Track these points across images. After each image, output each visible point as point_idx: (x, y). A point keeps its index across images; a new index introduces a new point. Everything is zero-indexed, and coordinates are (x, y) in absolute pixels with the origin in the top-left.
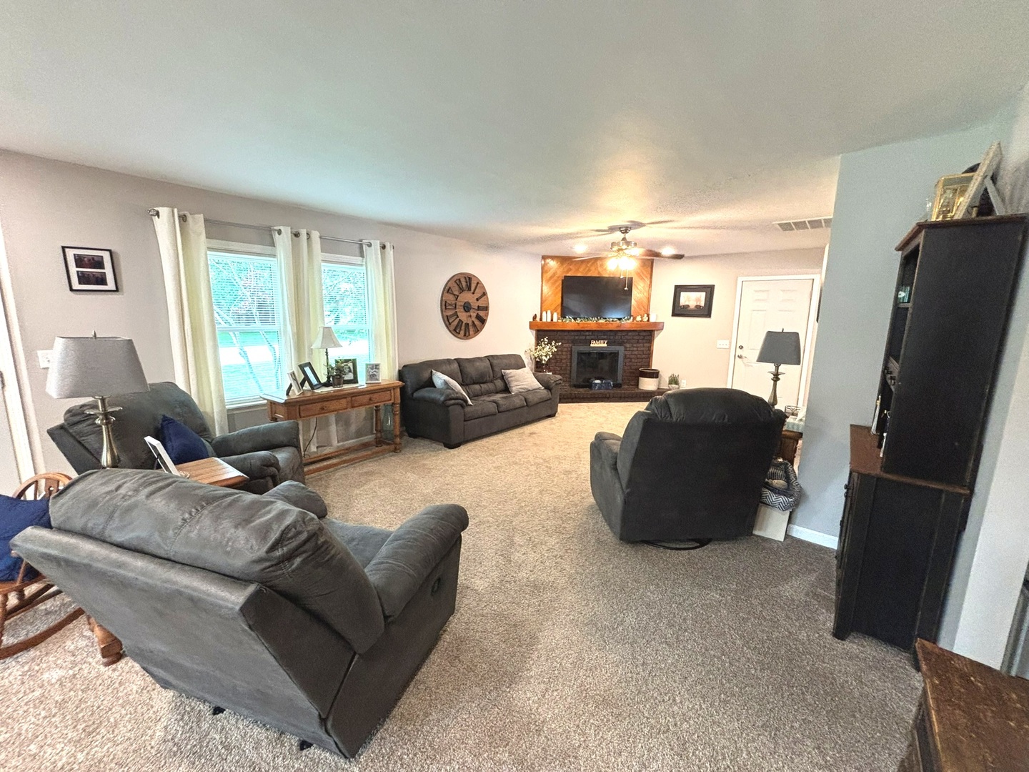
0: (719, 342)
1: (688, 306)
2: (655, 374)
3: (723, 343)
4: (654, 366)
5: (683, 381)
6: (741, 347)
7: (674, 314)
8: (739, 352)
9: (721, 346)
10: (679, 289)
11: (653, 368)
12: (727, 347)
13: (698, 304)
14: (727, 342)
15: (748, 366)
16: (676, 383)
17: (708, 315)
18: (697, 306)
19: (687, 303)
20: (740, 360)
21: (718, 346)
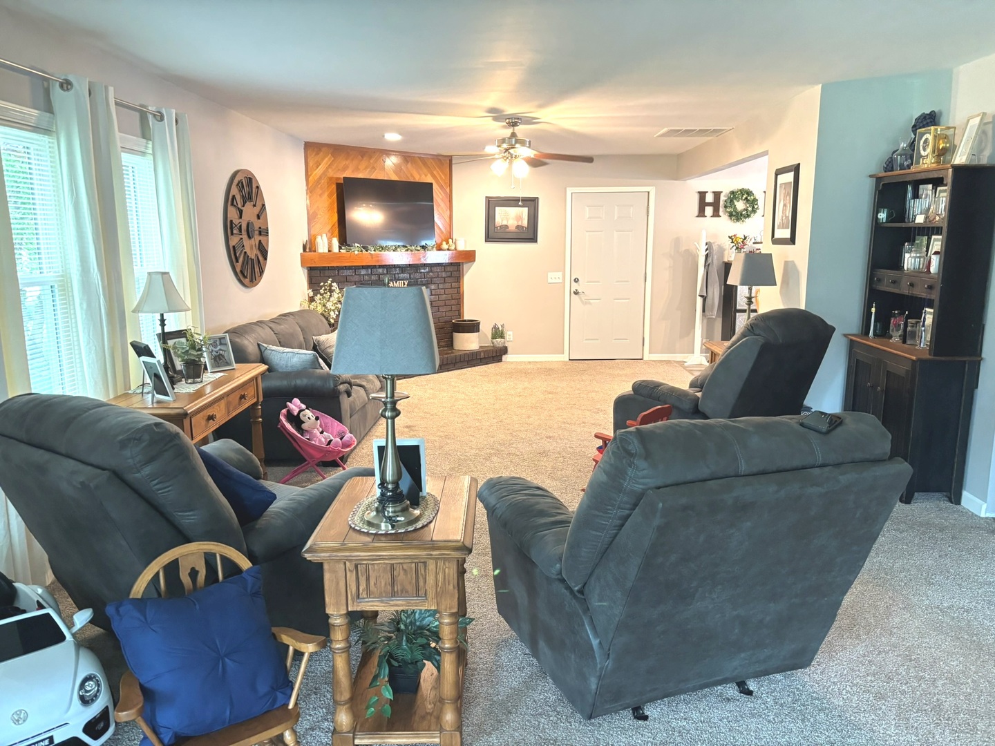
0: (550, 275)
1: (507, 227)
2: (473, 327)
3: (554, 277)
4: (468, 315)
5: (509, 333)
6: (576, 280)
7: (489, 238)
8: (575, 286)
9: (554, 281)
10: (492, 204)
11: (465, 318)
12: (561, 281)
13: (520, 224)
14: (560, 274)
15: (586, 303)
16: (502, 336)
17: (533, 239)
18: (518, 227)
19: (505, 223)
20: (576, 296)
21: (550, 281)
